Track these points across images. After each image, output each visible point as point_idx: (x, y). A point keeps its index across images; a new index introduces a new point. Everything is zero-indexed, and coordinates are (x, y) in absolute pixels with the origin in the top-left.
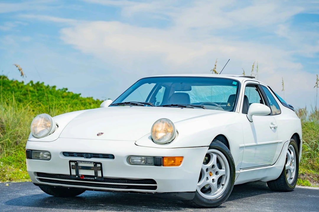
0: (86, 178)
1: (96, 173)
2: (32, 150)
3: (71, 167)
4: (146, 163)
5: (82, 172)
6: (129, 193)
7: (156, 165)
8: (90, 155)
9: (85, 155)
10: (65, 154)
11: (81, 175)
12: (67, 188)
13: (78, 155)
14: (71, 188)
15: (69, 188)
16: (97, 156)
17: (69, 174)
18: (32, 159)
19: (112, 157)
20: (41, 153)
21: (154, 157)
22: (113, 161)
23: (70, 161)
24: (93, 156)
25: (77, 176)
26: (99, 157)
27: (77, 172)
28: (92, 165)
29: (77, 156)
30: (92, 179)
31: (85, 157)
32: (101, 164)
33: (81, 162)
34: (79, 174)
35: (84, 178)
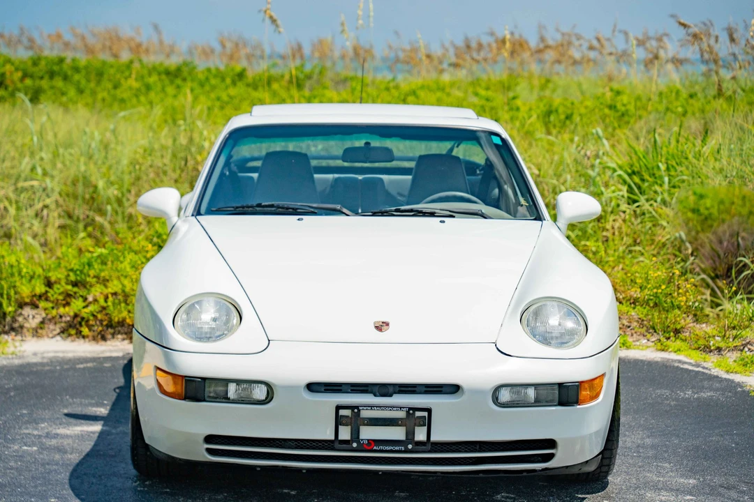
0: (381, 448)
1: (410, 434)
2: (204, 379)
3: (339, 421)
4: (538, 402)
5: (367, 433)
6: (481, 475)
7: (561, 404)
8: (392, 389)
9: (376, 389)
10: (314, 387)
11: (368, 440)
12: (299, 470)
13: (353, 388)
14: (310, 470)
15: (304, 471)
16: (410, 389)
17: (332, 438)
18: (204, 400)
19: (453, 389)
20: (232, 388)
21: (560, 385)
22: (456, 400)
23: (338, 408)
24: (398, 389)
25: (355, 445)
26: (413, 392)
27: (355, 433)
28: (401, 414)
29: (352, 390)
30: (397, 448)
31: (378, 394)
32: (429, 411)
33: (372, 407)
34: (362, 437)
35: (375, 448)
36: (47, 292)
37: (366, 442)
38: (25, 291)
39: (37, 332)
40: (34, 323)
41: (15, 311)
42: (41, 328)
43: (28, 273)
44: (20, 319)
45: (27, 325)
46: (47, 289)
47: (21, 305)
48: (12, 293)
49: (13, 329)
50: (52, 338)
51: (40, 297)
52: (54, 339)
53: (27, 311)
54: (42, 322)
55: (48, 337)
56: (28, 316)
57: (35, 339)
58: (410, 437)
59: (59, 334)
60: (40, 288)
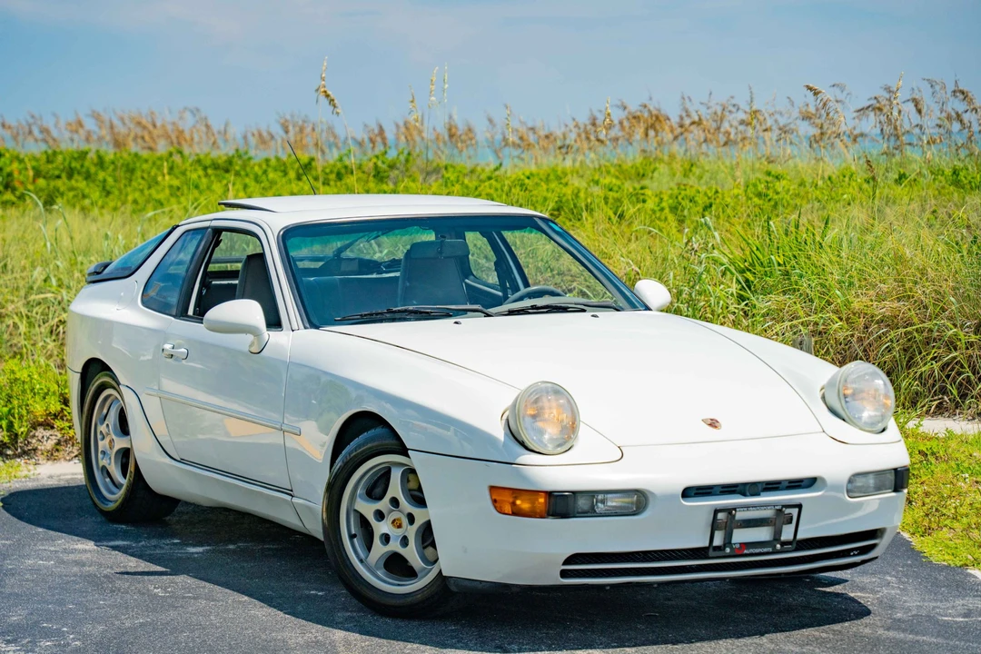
0: (752, 551)
1: (778, 533)
2: (574, 493)
3: (715, 526)
5: (740, 536)
8: (760, 487)
9: (747, 489)
11: (740, 544)
13: (722, 490)
16: (774, 486)
17: (707, 544)
18: (574, 516)
23: (716, 512)
24: (764, 486)
25: (728, 550)
27: (728, 536)
28: (768, 513)
29: (721, 492)
30: (765, 550)
31: (748, 494)
32: (800, 506)
33: (747, 507)
34: (733, 541)
35: (746, 552)
36: (62, 409)
37: (738, 546)
38: (39, 409)
39: (51, 456)
40: (50, 444)
41: (29, 431)
42: (57, 450)
43: (42, 389)
44: (34, 441)
45: (39, 447)
46: (63, 406)
47: (34, 426)
48: (24, 412)
49: (25, 453)
50: (70, 460)
51: (55, 416)
52: (71, 462)
53: (40, 432)
54: (59, 443)
55: (65, 459)
56: (43, 437)
57: (50, 462)
58: (777, 537)
59: (76, 456)
60: (55, 406)
